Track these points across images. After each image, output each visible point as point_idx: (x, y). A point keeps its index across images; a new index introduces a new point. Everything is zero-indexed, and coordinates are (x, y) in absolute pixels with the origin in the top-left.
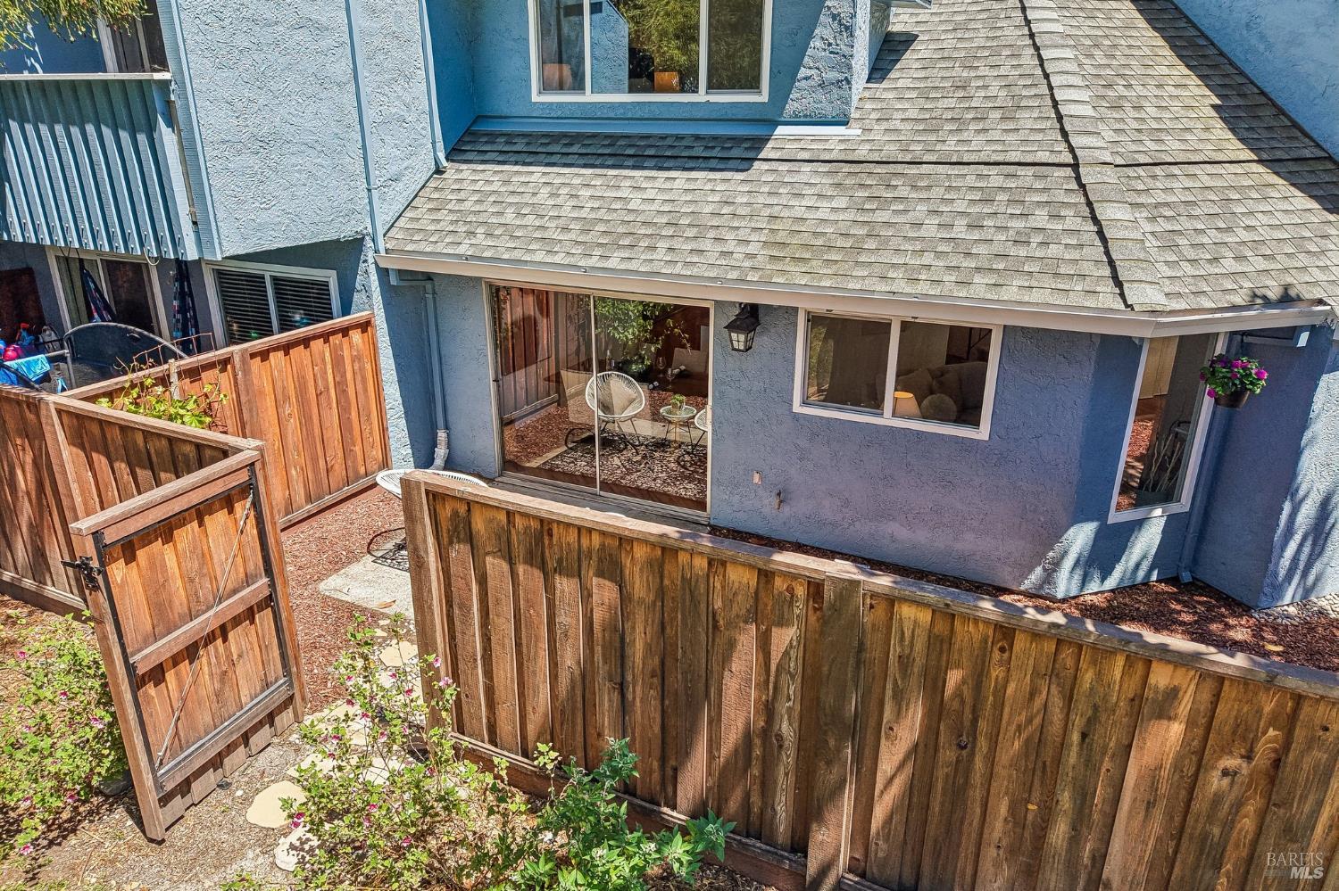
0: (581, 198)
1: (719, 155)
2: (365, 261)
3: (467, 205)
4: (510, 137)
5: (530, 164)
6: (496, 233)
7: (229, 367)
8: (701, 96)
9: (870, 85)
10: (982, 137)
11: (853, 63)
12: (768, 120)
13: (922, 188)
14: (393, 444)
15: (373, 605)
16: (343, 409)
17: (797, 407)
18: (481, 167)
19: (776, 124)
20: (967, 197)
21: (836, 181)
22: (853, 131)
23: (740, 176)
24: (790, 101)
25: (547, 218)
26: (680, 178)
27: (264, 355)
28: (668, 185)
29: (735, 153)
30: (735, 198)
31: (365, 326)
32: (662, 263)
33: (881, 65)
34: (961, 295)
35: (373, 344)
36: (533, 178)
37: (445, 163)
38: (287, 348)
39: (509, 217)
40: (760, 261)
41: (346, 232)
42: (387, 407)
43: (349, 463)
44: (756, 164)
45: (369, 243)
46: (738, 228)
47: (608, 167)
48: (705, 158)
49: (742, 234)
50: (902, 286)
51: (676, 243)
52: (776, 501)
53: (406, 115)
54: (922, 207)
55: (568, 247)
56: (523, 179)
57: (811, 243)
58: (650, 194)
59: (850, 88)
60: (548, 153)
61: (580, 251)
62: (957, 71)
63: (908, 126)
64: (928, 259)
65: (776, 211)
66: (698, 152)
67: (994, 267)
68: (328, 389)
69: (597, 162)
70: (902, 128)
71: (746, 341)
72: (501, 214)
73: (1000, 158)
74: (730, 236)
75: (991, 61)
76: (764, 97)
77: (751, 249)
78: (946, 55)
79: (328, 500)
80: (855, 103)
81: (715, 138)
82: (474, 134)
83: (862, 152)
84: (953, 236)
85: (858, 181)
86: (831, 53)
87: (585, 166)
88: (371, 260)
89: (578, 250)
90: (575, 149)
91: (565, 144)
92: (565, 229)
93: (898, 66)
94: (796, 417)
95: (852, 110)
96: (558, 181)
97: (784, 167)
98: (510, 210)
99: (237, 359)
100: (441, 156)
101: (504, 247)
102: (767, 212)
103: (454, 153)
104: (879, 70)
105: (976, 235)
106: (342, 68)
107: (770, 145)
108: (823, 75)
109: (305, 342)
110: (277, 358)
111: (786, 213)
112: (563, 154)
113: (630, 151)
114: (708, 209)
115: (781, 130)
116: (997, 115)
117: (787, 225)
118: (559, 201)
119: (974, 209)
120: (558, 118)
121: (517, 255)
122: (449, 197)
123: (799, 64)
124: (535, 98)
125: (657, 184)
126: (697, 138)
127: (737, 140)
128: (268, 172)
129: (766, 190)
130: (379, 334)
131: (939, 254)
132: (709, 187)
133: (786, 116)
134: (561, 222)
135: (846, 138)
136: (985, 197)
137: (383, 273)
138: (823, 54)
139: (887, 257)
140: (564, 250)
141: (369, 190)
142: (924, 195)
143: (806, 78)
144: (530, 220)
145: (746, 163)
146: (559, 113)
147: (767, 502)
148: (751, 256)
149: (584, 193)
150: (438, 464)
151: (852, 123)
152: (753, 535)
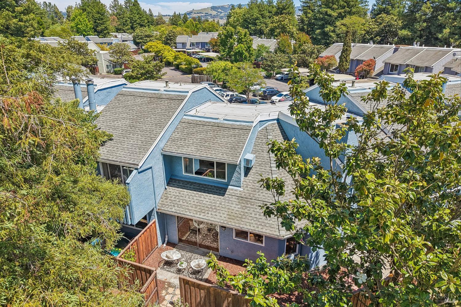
1: (219, 192)
3: (172, 199)
4: (179, 181)
6: (179, 206)
8: (215, 179)
9: (244, 178)
11: (241, 174)
12: (228, 184)
13: (252, 205)
14: (158, 241)
15: (163, 280)
17: (234, 238)
21: (239, 201)
22: (241, 189)
23: (223, 197)
24: (231, 182)
25: (188, 204)
27: (141, 236)
28: (210, 198)
29: (221, 192)
30: (222, 203)
31: (154, 222)
32: (210, 217)
33: (246, 173)
34: (257, 229)
35: (156, 226)
36: (185, 193)
37: (167, 187)
39: (181, 203)
40: (226, 219)
42: (157, 235)
43: (152, 247)
44: (225, 195)
45: (155, 208)
46: (222, 210)
47: (199, 192)
49: (223, 212)
50: (248, 227)
51: (212, 213)
54: (252, 210)
56: (183, 193)
57: (235, 215)
58: (207, 200)
59: (241, 179)
60: (187, 186)
62: (259, 177)
63: (251, 189)
64: (252, 221)
65: (229, 207)
72: (179, 202)
73: (265, 200)
74: (221, 212)
76: (226, 181)
78: (257, 172)
80: (242, 182)
81: (218, 187)
82: (172, 179)
83: (243, 195)
85: (242, 202)
86: (237, 177)
87: (194, 191)
88: (155, 211)
89: (195, 212)
91: (190, 184)
92: (192, 207)
93: (249, 174)
95: (241, 184)
96: (189, 194)
97: (230, 196)
98: (181, 201)
100: (166, 184)
101: (181, 210)
102: (227, 207)
103: (168, 184)
104: (246, 175)
107: (228, 190)
109: (146, 230)
113: (202, 189)
114: (217, 205)
115: (229, 187)
117: (231, 211)
118: (190, 200)
122: (168, 196)
123: (232, 177)
124: (184, 174)
125: (208, 197)
126: (215, 187)
127: (222, 189)
129: (227, 201)
130: (156, 223)
131: (254, 221)
133: (230, 184)
134: (191, 205)
135: (240, 191)
137: (157, 212)
139: (246, 220)
140: (192, 212)
142: (252, 207)
143: (233, 180)
144: (185, 204)
145: (223, 195)
146: (189, 178)
147: (230, 252)
148: (225, 217)
149: (195, 198)
150: (166, 241)
151: (242, 187)
152: (228, 258)
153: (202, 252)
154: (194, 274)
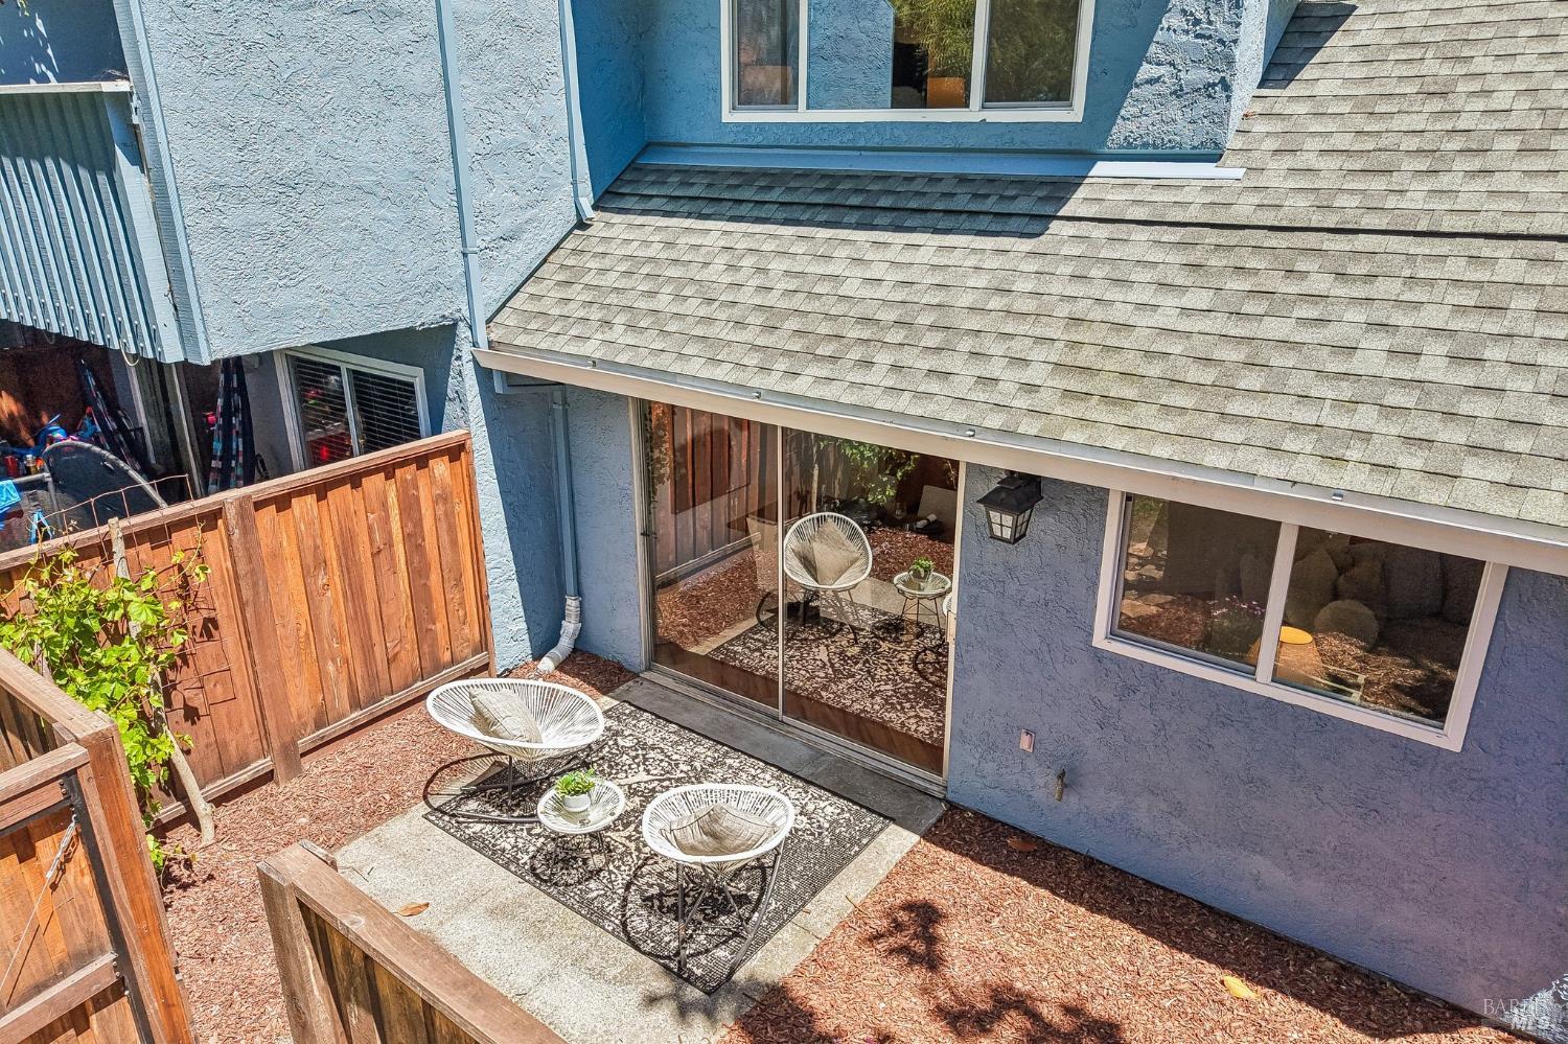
0: (771, 274)
1: (996, 209)
2: (459, 358)
3: (610, 279)
4: (687, 174)
5: (707, 217)
6: (642, 324)
7: (220, 522)
8: (974, 113)
9: (1264, 92)
10: (1480, 185)
11: (1237, 52)
13: (1354, 278)
14: (496, 616)
15: (396, 908)
16: (418, 571)
17: (1100, 640)
18: (640, 220)
19: (1092, 157)
20: (1449, 299)
21: (1192, 259)
22: (1228, 171)
23: (1025, 245)
24: (1119, 121)
25: (717, 304)
26: (928, 244)
27: (282, 502)
28: (907, 257)
29: (1022, 205)
30: (1013, 282)
31: (456, 452)
32: (879, 391)
33: (1288, 57)
34: (1435, 500)
35: (468, 476)
36: (708, 240)
37: (589, 213)
38: (321, 490)
39: (663, 302)
40: (1045, 399)
41: (425, 315)
42: (488, 566)
43: (425, 648)
44: (1055, 226)
45: (463, 331)
46: (1011, 336)
47: (821, 225)
48: (971, 213)
49: (1018, 347)
50: (1309, 469)
51: (907, 357)
52: (1054, 785)
53: (531, 143)
54: (1357, 315)
55: (737, 354)
56: (694, 240)
57: (1140, 371)
58: (876, 272)
59: (1228, 98)
60: (736, 201)
61: (755, 362)
62: (1430, 67)
63: (1333, 163)
64: (1366, 418)
65: (1079, 308)
66: (961, 202)
67: (1508, 446)
68: (391, 546)
69: (804, 217)
70: (1322, 165)
71: (1015, 527)
72: (652, 294)
73: (1520, 226)
74: (997, 349)
75: (1498, 47)
76: (1075, 113)
77: (1034, 374)
78: (1408, 37)
79: (388, 702)
80: (1235, 120)
81: (991, 180)
82: (639, 169)
83: (1243, 212)
84: (1418, 375)
85: (1233, 261)
86: (1198, 36)
87: (786, 222)
88: (466, 357)
89: (752, 360)
90: (774, 195)
91: (761, 188)
92: (739, 324)
93: (1317, 59)
94: (1099, 655)
95: (1231, 135)
96: (742, 245)
97: (1101, 232)
98: (668, 289)
99: (231, 513)
100: (586, 203)
101: (647, 349)
102: (1064, 310)
103: (608, 197)
104: (1281, 67)
105: (1467, 375)
106: (422, 74)
107: (1081, 193)
108: (1182, 75)
109: (355, 479)
110: (304, 505)
111: (1097, 313)
112: (757, 202)
113: (855, 200)
114: (966, 300)
115: (1101, 168)
116: (1512, 143)
117: (1101, 334)
118: (739, 278)
119: (1467, 323)
120: (758, 147)
121: (665, 362)
122: (587, 265)
123: (1141, 57)
124: (728, 116)
125: (890, 255)
126: (963, 179)
127: (1025, 184)
128: (294, 232)
129: (1069, 270)
130: (477, 462)
131: (1389, 411)
132: (972, 261)
133: (1111, 146)
134: (736, 312)
135: (1217, 183)
136: (1486, 301)
137: (484, 375)
138: (1184, 38)
139: (1281, 409)
140: (732, 358)
141: (465, 255)
142: (1359, 291)
143: (1151, 81)
144: (692, 306)
145: (1036, 223)
146: (760, 138)
147: (1042, 784)
148: (1031, 388)
149: (777, 266)
150: (565, 643)
151: (1227, 158)
152: (1015, 831)
153: (805, 753)
154: (678, 912)
